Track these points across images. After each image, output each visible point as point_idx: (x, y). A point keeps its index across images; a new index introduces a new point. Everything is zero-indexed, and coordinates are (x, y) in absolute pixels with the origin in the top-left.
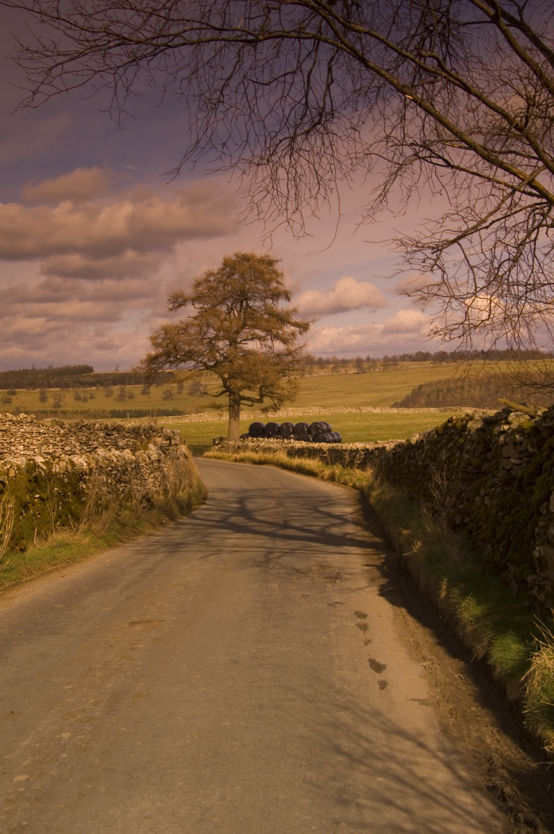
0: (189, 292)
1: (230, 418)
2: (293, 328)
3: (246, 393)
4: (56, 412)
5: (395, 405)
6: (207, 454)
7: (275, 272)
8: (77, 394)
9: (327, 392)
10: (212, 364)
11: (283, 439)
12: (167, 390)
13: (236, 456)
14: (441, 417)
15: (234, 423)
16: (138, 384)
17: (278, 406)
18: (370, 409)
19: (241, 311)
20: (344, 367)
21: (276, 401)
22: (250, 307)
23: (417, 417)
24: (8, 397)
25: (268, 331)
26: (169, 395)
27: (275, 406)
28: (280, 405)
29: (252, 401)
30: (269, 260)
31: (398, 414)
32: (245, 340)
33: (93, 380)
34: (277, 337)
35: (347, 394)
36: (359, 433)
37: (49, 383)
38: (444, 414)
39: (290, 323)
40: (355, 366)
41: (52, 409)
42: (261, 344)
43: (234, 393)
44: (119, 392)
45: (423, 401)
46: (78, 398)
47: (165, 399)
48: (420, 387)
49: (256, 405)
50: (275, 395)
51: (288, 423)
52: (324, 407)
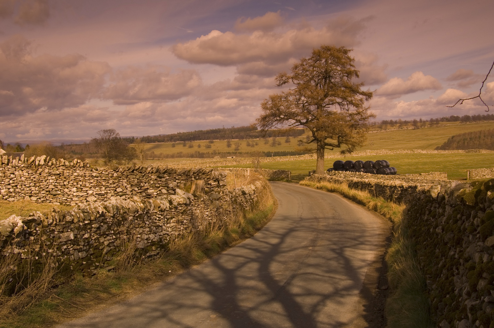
1: (318, 158)
2: (361, 96)
3: (328, 141)
4: (236, 153)
5: (437, 149)
6: (302, 182)
7: (349, 58)
8: (248, 142)
9: (396, 141)
10: (304, 121)
11: (356, 172)
12: (300, 140)
13: (318, 185)
14: (466, 156)
15: (321, 161)
16: (283, 136)
17: (351, 149)
18: (419, 151)
19: (325, 85)
21: (350, 146)
22: (332, 82)
23: (450, 156)
24: (209, 144)
25: (344, 98)
28: (353, 149)
29: (332, 146)
30: (344, 50)
31: (438, 154)
32: (328, 105)
33: (257, 134)
34: (351, 103)
35: (408, 141)
37: (232, 136)
38: (467, 154)
39: (358, 92)
40: (413, 125)
41: (234, 151)
42: (341, 108)
43: (320, 141)
44: (272, 141)
45: (455, 145)
46: (248, 145)
47: (299, 145)
48: (453, 137)
49: (336, 149)
50: (348, 142)
51: (359, 161)
52: (390, 150)
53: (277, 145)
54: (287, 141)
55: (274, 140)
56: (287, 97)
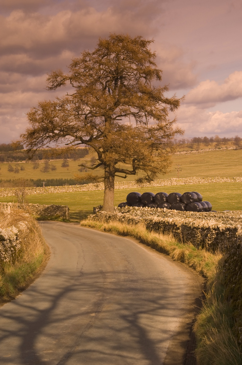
1: (106, 189)
2: (164, 105)
3: (120, 165)
6: (84, 222)
7: (148, 53)
8: (10, 166)
11: (157, 208)
13: (106, 225)
15: (109, 193)
16: (59, 158)
17: (151, 177)
19: (115, 89)
21: (149, 173)
22: (125, 86)
25: (141, 108)
27: (149, 177)
28: (153, 177)
29: (126, 173)
30: (142, 41)
32: (119, 116)
33: (23, 155)
34: (151, 113)
36: (230, 201)
39: (161, 100)
40: (234, 143)
42: (137, 121)
43: (109, 166)
44: (44, 165)
46: (11, 170)
47: (81, 171)
49: (130, 177)
50: (146, 167)
51: (161, 193)
52: (204, 177)
53: (50, 170)
54: (64, 165)
55: (46, 163)
56: (63, 105)
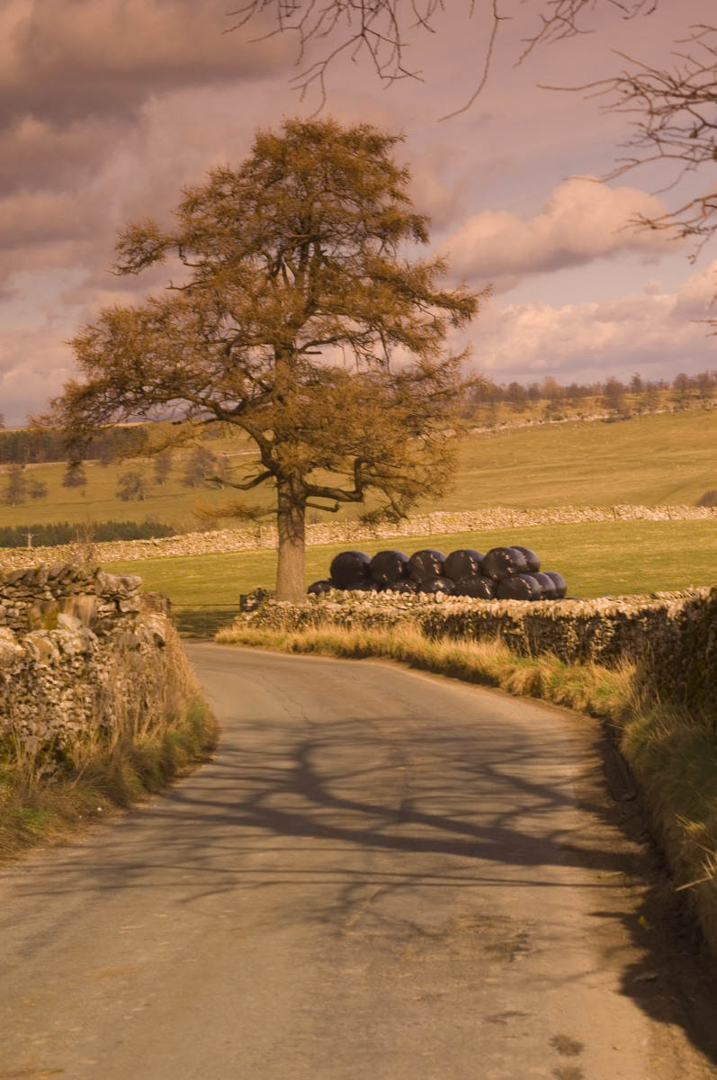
0: (172, 225)
1: (281, 542)
2: (436, 311)
3: (319, 477)
5: (706, 501)
6: (224, 633)
7: (386, 168)
9: (535, 471)
10: (232, 405)
11: (417, 592)
12: (130, 475)
13: (297, 636)
15: (290, 553)
16: (56, 459)
17: (401, 509)
18: (640, 511)
19: (302, 269)
20: (573, 406)
21: (397, 497)
22: (325, 259)
25: (374, 320)
26: (133, 485)
27: (395, 508)
28: (406, 507)
29: (336, 498)
30: (372, 138)
31: (712, 524)
32: (315, 343)
34: (396, 334)
36: (611, 574)
39: (426, 297)
40: (603, 402)
42: (358, 353)
43: (290, 479)
44: (7, 479)
47: (125, 496)
49: (347, 508)
50: (392, 482)
51: (428, 552)
53: (27, 497)
54: (72, 482)
55: (15, 476)
56: (166, 315)
